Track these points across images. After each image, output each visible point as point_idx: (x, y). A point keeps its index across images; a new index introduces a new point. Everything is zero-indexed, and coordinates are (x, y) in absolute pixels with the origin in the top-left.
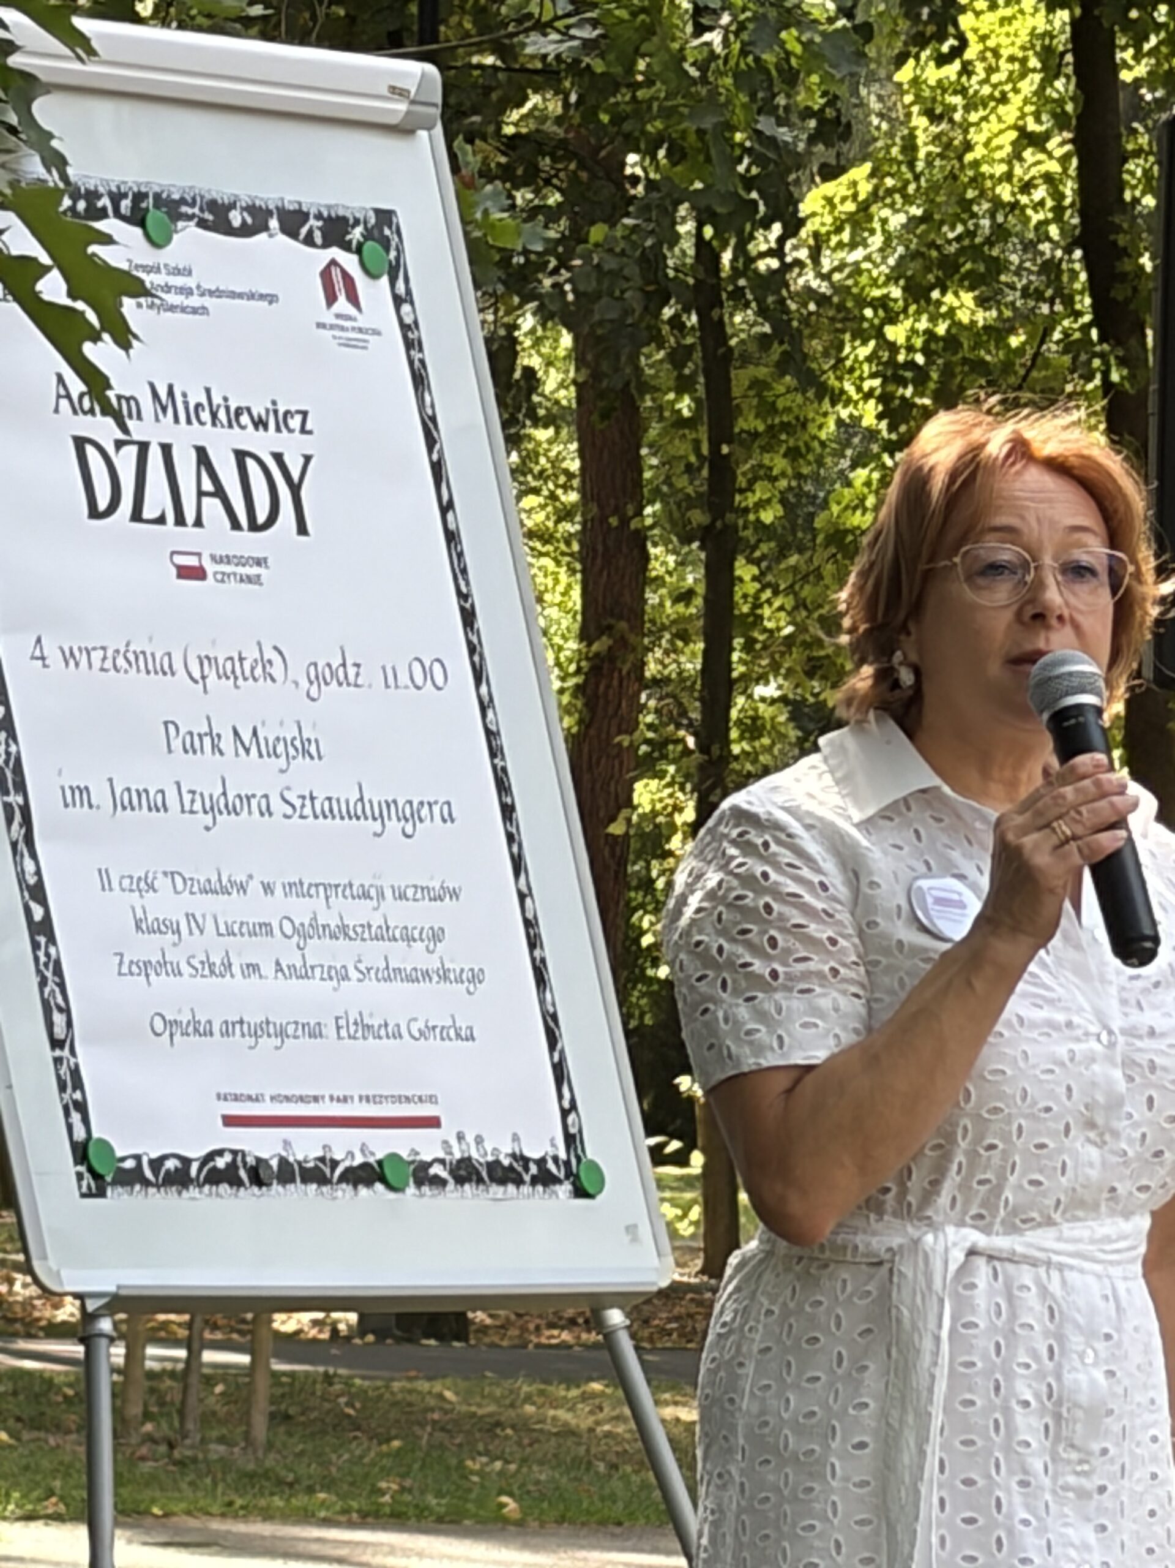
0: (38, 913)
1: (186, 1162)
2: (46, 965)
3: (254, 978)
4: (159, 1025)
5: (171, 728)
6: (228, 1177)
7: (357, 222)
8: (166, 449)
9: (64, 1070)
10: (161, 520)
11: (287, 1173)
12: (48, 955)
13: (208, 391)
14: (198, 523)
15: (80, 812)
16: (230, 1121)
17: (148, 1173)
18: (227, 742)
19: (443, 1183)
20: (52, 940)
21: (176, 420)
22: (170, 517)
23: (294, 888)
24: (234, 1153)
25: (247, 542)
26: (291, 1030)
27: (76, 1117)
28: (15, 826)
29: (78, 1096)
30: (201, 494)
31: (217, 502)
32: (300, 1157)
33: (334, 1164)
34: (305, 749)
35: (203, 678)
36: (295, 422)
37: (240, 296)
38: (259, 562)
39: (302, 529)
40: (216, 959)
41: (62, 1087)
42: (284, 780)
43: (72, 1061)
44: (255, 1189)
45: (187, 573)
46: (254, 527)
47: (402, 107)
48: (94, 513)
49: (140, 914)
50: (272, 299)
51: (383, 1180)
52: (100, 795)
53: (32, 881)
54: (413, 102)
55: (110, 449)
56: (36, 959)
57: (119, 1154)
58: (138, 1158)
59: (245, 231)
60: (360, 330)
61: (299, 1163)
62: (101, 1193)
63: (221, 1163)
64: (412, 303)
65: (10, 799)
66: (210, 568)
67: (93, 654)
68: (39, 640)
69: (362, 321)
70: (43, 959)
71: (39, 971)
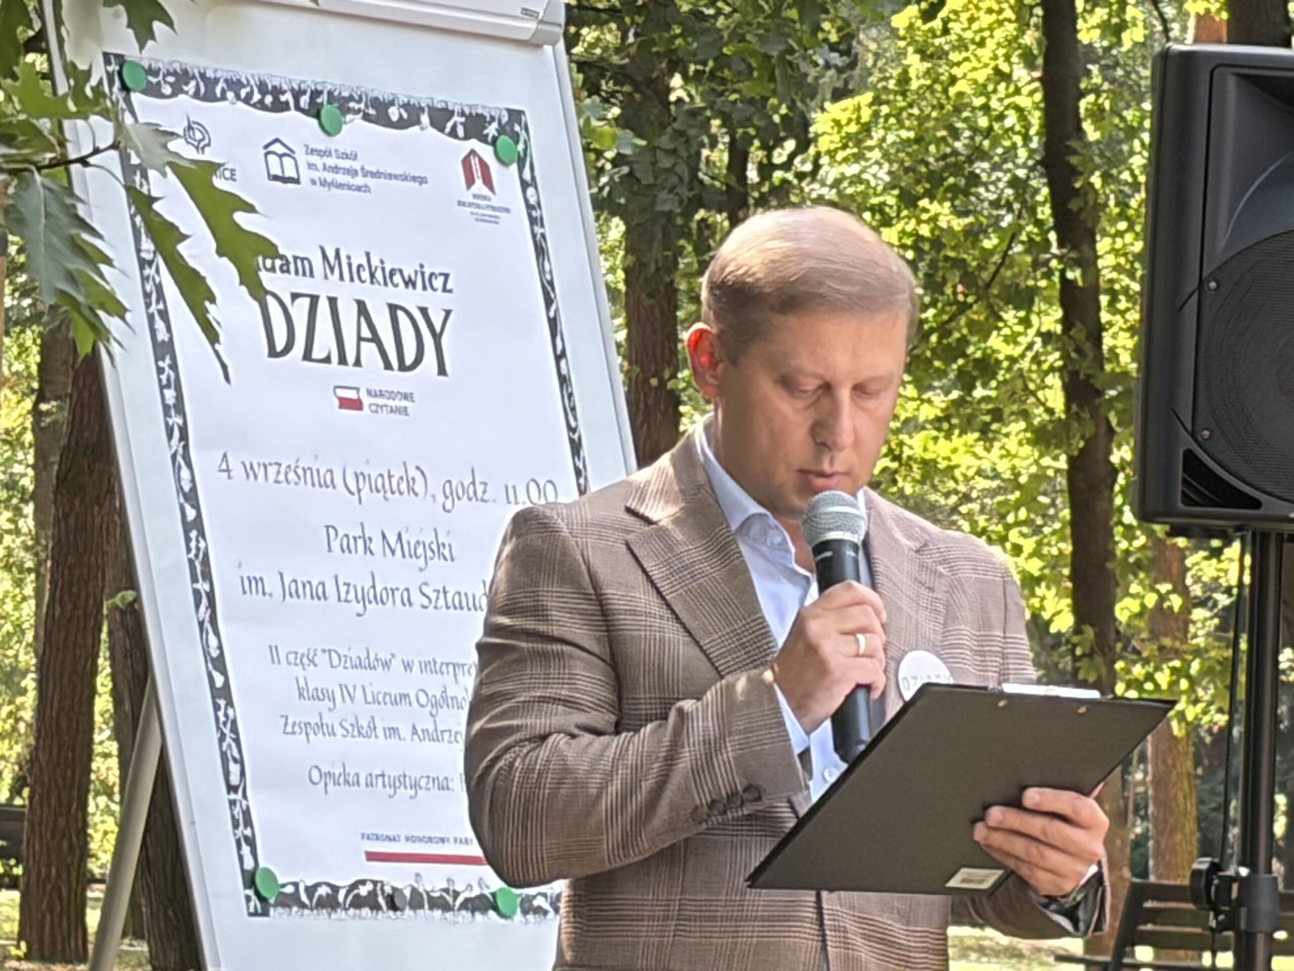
0: (219, 681)
1: (335, 889)
2: (225, 724)
3: (394, 741)
4: (316, 776)
5: (332, 531)
6: (371, 902)
7: (493, 119)
8: (333, 301)
9: (237, 810)
10: (327, 360)
11: (417, 901)
12: (226, 715)
13: (368, 255)
14: (358, 363)
15: (255, 598)
16: (372, 856)
17: (304, 898)
18: (377, 545)
19: (545, 912)
20: (230, 703)
21: (342, 278)
22: (335, 357)
23: (429, 666)
24: (375, 883)
25: (396, 380)
26: (423, 782)
27: (246, 849)
28: (202, 608)
29: (248, 832)
30: (360, 339)
31: (373, 346)
32: (429, 889)
33: (456, 894)
34: (440, 550)
35: (359, 491)
36: (438, 283)
37: (396, 177)
38: (406, 396)
39: (442, 371)
40: (364, 723)
41: (236, 825)
42: (423, 577)
43: (244, 803)
44: (391, 913)
45: (345, 403)
46: (403, 367)
47: (532, 25)
48: (273, 353)
49: (302, 683)
50: (422, 180)
51: (495, 908)
52: (272, 584)
53: (215, 653)
54: (542, 22)
55: (287, 300)
56: (217, 719)
57: (281, 880)
58: (296, 885)
59: (401, 124)
60: (494, 208)
61: (428, 893)
62: (265, 913)
63: (363, 891)
64: (536, 188)
65: (198, 586)
66: (366, 400)
67: (269, 469)
68: (225, 456)
69: (495, 202)
70: (222, 719)
71: (218, 728)
